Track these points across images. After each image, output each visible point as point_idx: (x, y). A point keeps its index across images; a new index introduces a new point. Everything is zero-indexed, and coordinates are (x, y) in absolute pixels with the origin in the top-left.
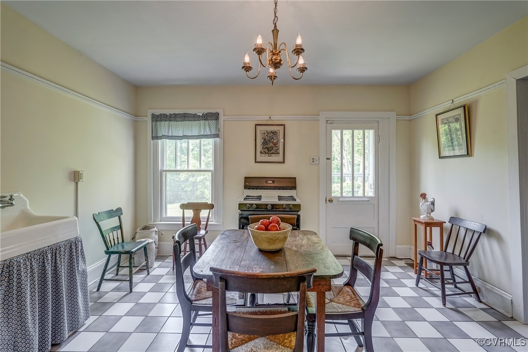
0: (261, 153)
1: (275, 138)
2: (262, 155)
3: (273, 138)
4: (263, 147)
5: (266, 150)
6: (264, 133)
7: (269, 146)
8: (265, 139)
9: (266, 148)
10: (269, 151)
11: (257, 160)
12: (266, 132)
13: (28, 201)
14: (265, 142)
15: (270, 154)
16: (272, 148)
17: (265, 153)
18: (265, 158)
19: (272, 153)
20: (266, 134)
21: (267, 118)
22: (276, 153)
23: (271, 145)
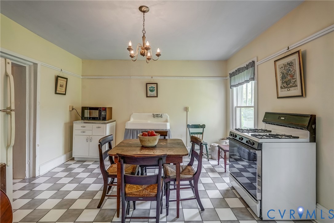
0: (281, 88)
1: (292, 70)
2: (283, 90)
3: (290, 70)
4: (282, 82)
5: (285, 85)
6: (282, 68)
7: (287, 80)
8: (283, 74)
9: (285, 82)
10: (287, 86)
11: (280, 96)
12: (283, 66)
13: (169, 117)
14: (283, 77)
15: (288, 88)
16: (290, 80)
17: (285, 88)
18: (285, 93)
19: (290, 87)
20: (284, 68)
21: (285, 50)
22: (294, 86)
23: (289, 77)
